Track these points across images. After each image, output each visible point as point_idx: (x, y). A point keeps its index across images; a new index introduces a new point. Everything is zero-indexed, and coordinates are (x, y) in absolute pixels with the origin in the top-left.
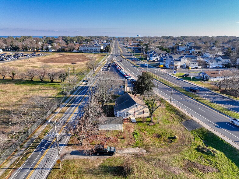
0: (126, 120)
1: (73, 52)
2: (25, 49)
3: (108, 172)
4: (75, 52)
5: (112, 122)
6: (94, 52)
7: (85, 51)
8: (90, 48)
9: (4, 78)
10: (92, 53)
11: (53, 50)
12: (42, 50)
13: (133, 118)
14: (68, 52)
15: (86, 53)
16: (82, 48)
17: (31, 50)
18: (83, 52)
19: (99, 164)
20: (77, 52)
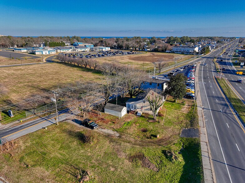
0: (133, 112)
1: (165, 52)
2: (127, 47)
3: (78, 136)
4: (167, 52)
5: (114, 109)
6: (186, 53)
7: (177, 52)
8: (183, 49)
9: (90, 68)
10: (184, 54)
11: (148, 50)
12: (139, 49)
13: (140, 112)
14: (161, 52)
15: (178, 53)
16: (175, 49)
17: (131, 49)
18: (175, 53)
19: (79, 131)
20: (169, 53)
